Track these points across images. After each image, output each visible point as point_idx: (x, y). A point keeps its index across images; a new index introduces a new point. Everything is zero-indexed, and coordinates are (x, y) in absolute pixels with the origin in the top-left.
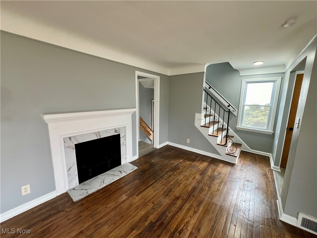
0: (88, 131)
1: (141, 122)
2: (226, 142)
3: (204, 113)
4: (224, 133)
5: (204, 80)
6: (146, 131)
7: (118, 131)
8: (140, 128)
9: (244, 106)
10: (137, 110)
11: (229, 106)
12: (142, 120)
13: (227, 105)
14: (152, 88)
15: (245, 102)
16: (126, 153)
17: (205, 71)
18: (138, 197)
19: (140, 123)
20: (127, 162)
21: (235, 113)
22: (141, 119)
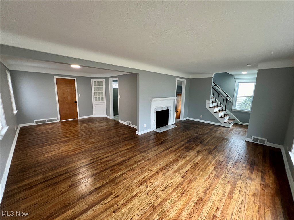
0: (160, 106)
2: (225, 116)
3: (211, 100)
4: (223, 112)
5: (213, 81)
7: (168, 108)
9: (237, 96)
10: (175, 98)
11: (227, 97)
13: (226, 96)
14: (181, 85)
15: (237, 94)
16: (170, 120)
17: (213, 77)
20: (171, 124)
21: (231, 101)
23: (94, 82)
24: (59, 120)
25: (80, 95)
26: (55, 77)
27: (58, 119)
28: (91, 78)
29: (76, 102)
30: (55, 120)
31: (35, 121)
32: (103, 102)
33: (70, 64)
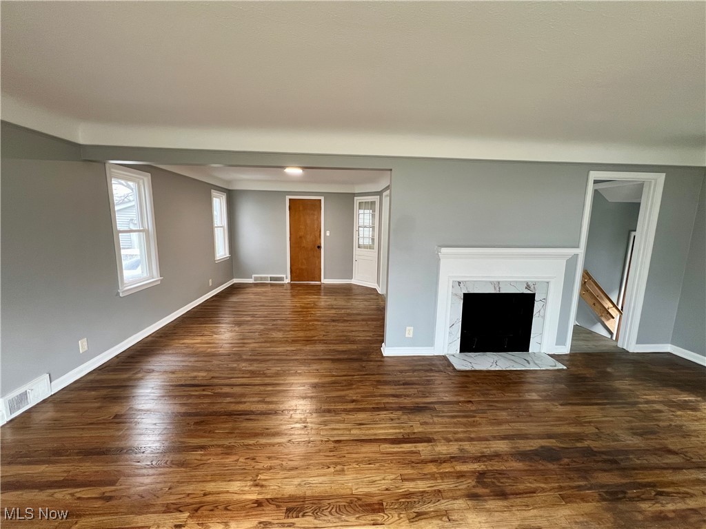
0: (483, 277)
1: (585, 282)
6: (599, 307)
7: (532, 287)
8: (581, 295)
10: (581, 251)
12: (590, 278)
14: (634, 200)
16: (541, 334)
18: (563, 407)
19: (584, 284)
20: (543, 352)
22: (586, 275)
23: (360, 203)
24: (287, 281)
25: (328, 234)
26: (288, 197)
27: (287, 278)
28: (354, 195)
29: (319, 247)
30: (281, 279)
31: (253, 276)
32: (372, 250)
33: (284, 167)
